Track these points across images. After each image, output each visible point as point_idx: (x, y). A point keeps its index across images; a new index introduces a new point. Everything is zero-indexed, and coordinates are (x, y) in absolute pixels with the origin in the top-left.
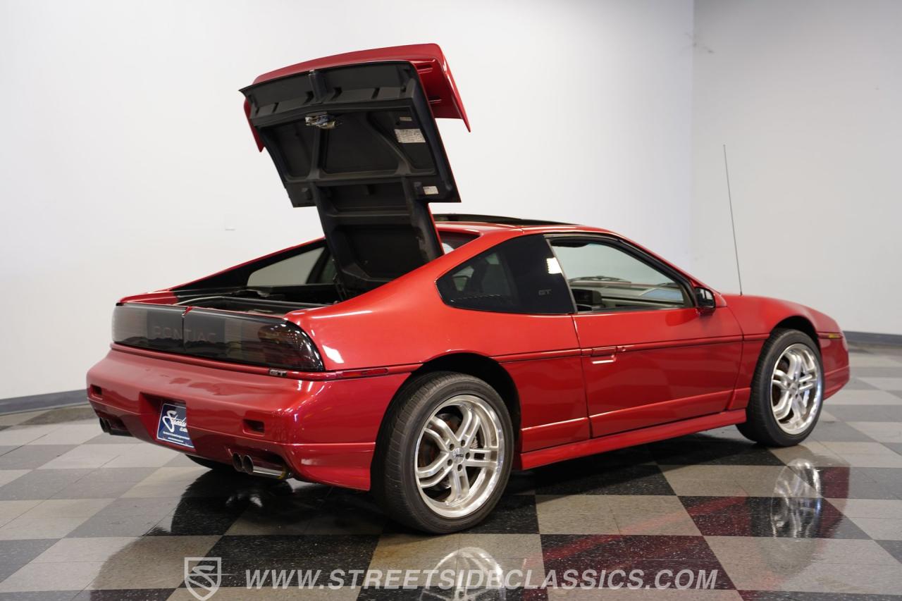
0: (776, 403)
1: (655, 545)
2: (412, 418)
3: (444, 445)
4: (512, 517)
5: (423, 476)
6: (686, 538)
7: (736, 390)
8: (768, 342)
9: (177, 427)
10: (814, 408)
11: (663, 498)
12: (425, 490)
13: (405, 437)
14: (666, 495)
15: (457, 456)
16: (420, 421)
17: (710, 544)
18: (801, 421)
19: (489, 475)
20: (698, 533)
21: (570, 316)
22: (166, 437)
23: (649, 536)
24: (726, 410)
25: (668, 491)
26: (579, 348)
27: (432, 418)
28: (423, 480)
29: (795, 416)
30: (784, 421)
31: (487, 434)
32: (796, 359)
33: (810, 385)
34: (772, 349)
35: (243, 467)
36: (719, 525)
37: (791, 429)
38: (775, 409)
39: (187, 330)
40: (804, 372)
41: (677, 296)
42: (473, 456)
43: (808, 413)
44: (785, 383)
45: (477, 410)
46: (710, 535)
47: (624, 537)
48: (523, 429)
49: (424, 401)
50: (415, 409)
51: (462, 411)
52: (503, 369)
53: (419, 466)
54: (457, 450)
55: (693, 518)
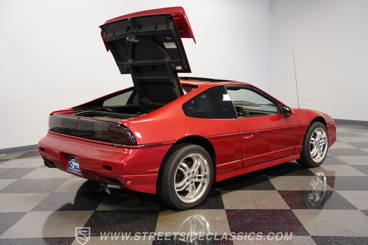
0: (311, 151)
1: (272, 214)
2: (173, 164)
3: (186, 174)
4: (212, 201)
5: (177, 187)
6: (284, 210)
7: (297, 146)
8: (309, 127)
9: (75, 166)
10: (325, 152)
11: (271, 192)
12: (178, 192)
13: (170, 171)
14: (273, 190)
15: (191, 178)
16: (176, 165)
17: (295, 213)
18: (320, 157)
19: (203, 185)
20: (289, 208)
21: (235, 119)
22: (71, 170)
23: (269, 210)
24: (293, 154)
25: (273, 188)
26: (239, 132)
27: (181, 163)
28: (177, 188)
29: (318, 155)
30: (314, 157)
31: (203, 169)
32: (319, 133)
33: (324, 143)
34: (311, 130)
35: (103, 185)
36: (296, 204)
37: (317, 160)
38: (311, 153)
39: (79, 127)
40: (321, 138)
41: (275, 109)
42: (197, 177)
43: (323, 154)
44: (315, 143)
45: (198, 158)
46: (294, 209)
47: (259, 210)
48: (217, 166)
49: (178, 156)
50: (174, 160)
51: (193, 159)
52: (210, 142)
53: (176, 183)
54: (191, 176)
55: (285, 200)
